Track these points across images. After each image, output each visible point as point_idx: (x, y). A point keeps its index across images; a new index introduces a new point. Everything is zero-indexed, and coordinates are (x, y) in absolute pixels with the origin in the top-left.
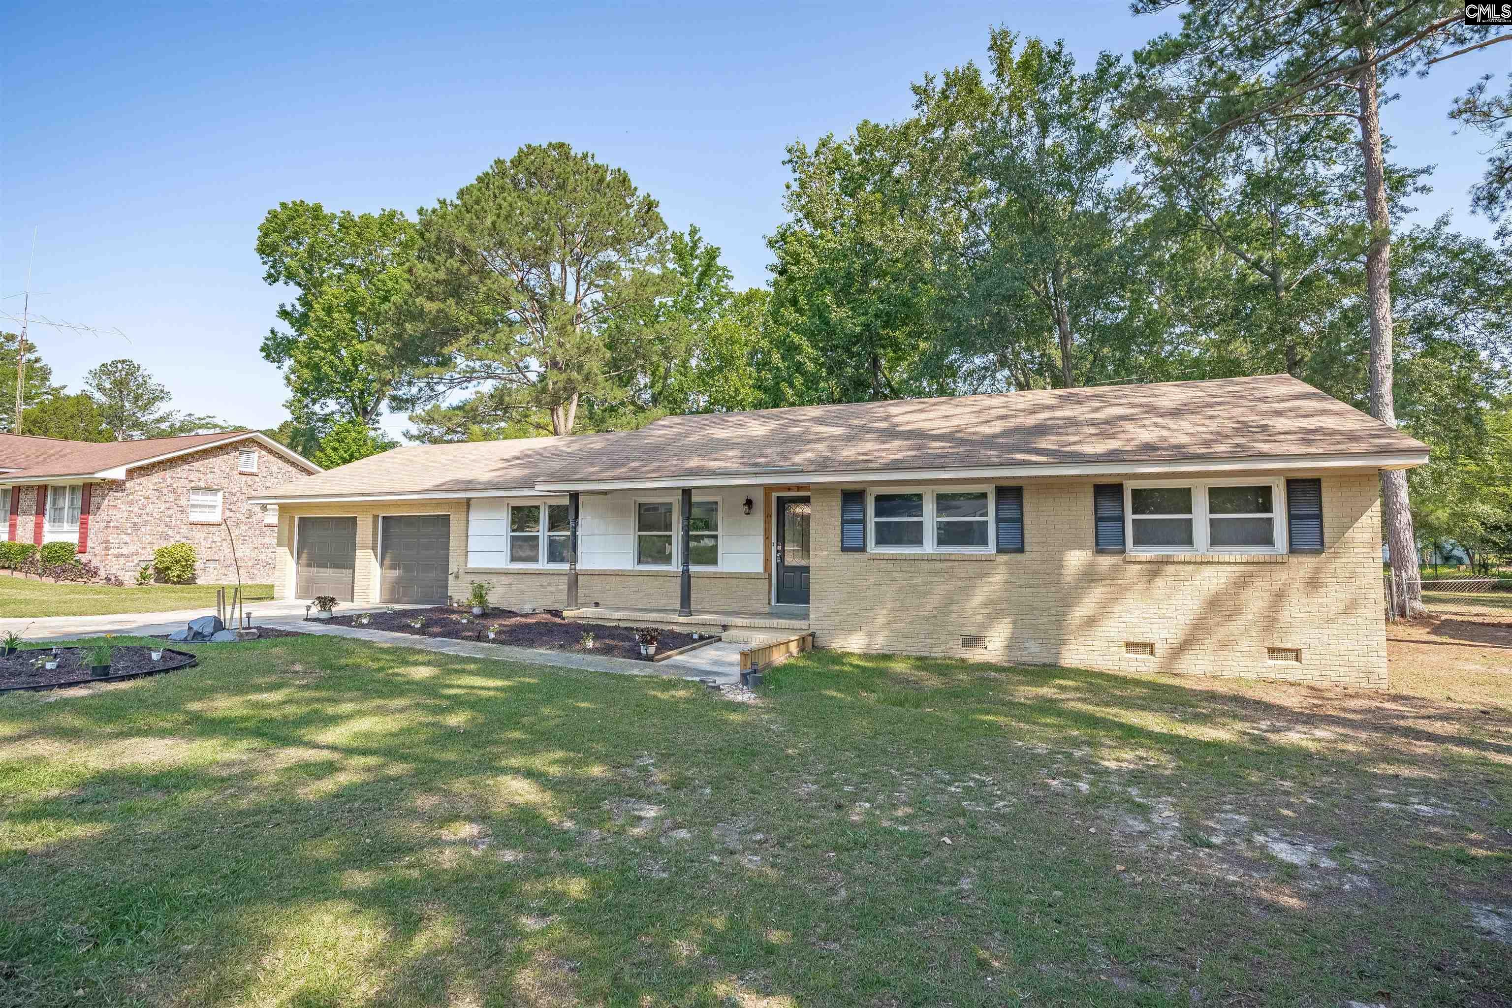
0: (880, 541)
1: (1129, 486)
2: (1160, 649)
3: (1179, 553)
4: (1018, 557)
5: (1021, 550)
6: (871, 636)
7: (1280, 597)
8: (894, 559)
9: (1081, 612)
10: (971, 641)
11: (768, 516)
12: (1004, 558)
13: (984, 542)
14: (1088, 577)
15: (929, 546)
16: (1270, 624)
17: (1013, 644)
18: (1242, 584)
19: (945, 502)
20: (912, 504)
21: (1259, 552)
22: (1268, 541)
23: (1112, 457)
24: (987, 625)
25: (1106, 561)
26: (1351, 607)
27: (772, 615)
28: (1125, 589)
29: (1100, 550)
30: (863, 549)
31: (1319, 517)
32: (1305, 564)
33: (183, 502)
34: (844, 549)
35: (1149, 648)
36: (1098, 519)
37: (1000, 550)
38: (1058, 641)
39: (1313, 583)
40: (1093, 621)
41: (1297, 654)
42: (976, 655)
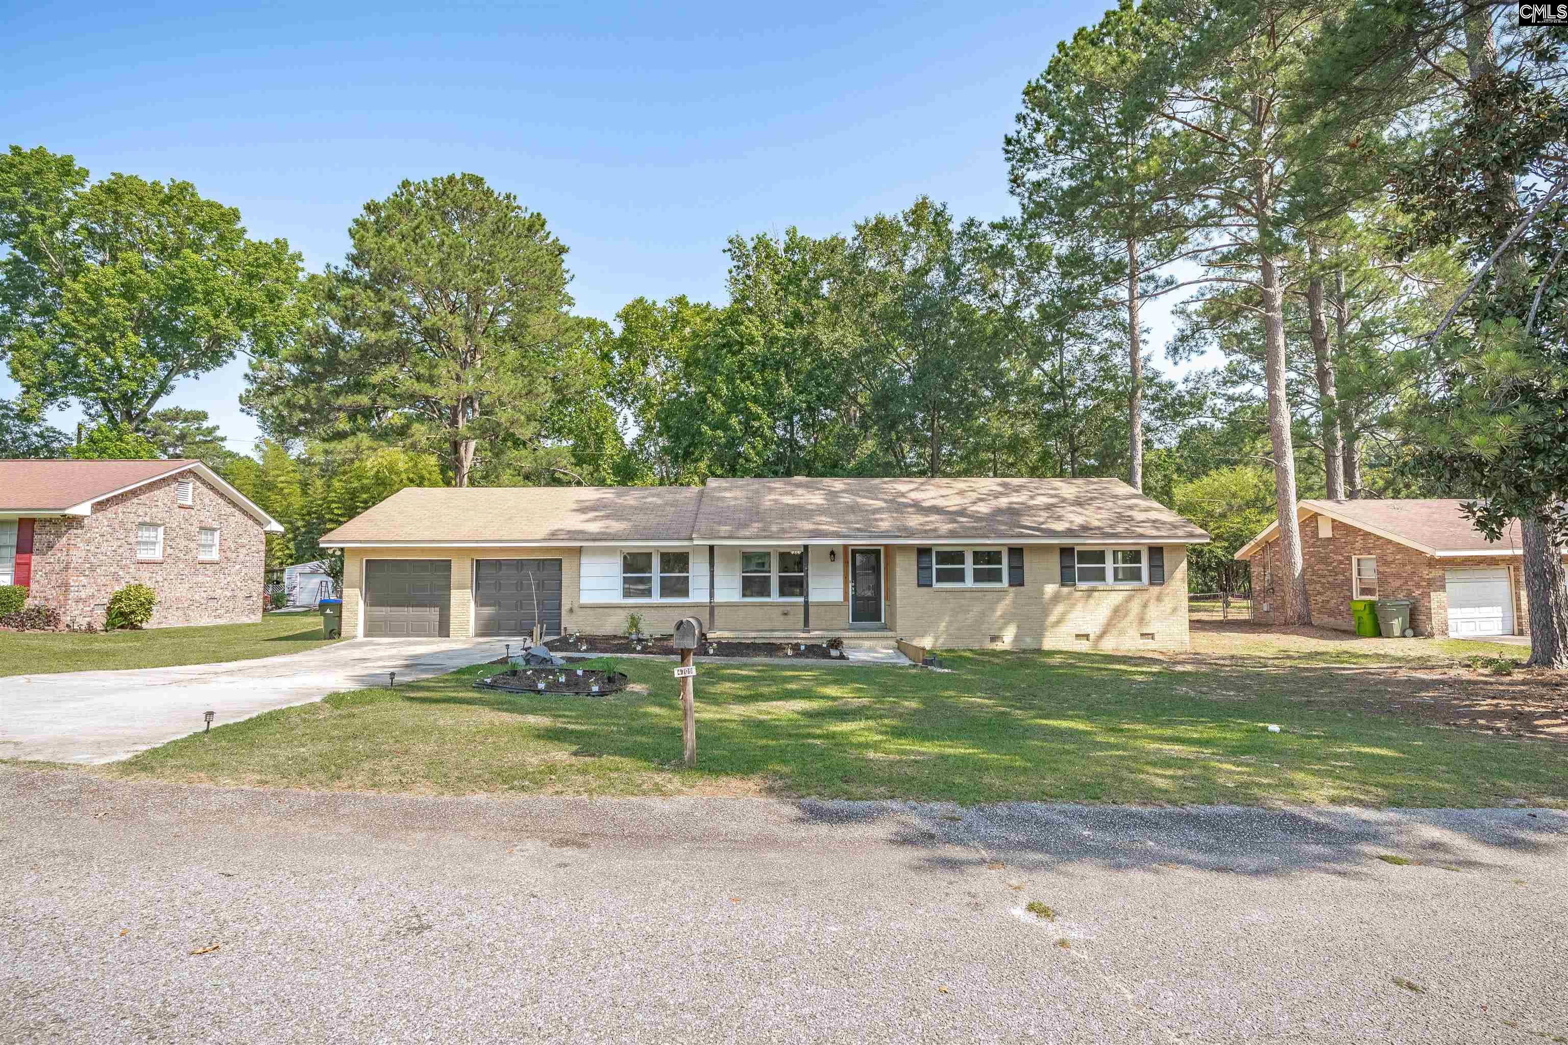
0: (939, 580)
1: (1077, 549)
2: (1092, 637)
3: (1099, 585)
4: (1022, 588)
5: (1022, 584)
6: (936, 638)
7: (1145, 606)
8: (947, 591)
9: (1052, 618)
10: (994, 639)
11: (846, 562)
12: (1014, 589)
13: (1000, 580)
14: (1056, 599)
15: (969, 582)
16: (1141, 620)
17: (1017, 639)
18: (1129, 600)
19: (978, 557)
20: (958, 557)
21: (1134, 584)
22: (1138, 578)
23: (1070, 533)
24: (1001, 629)
25: (1065, 590)
26: (1175, 610)
27: (851, 629)
28: (1075, 604)
29: (1063, 585)
30: (931, 586)
31: (1162, 566)
32: (1156, 590)
33: (132, 540)
34: (919, 585)
35: (1087, 636)
36: (1062, 568)
37: (1011, 585)
38: (1039, 635)
39: (1159, 599)
40: (1058, 622)
41: (1152, 636)
42: (999, 646)
